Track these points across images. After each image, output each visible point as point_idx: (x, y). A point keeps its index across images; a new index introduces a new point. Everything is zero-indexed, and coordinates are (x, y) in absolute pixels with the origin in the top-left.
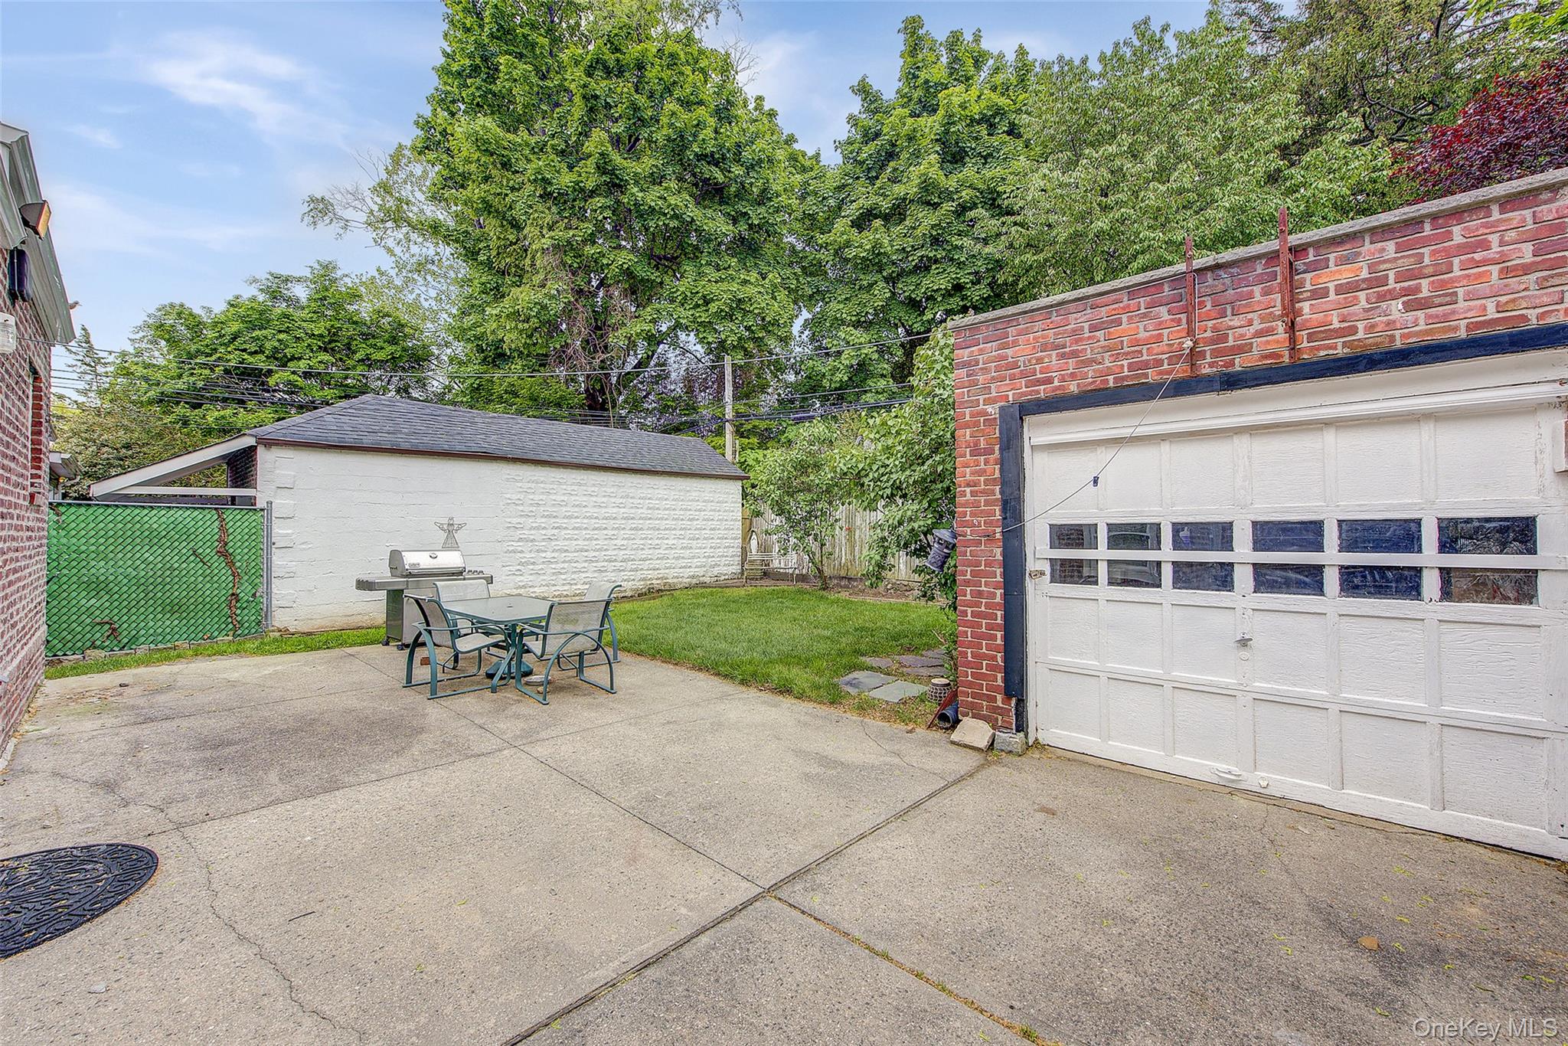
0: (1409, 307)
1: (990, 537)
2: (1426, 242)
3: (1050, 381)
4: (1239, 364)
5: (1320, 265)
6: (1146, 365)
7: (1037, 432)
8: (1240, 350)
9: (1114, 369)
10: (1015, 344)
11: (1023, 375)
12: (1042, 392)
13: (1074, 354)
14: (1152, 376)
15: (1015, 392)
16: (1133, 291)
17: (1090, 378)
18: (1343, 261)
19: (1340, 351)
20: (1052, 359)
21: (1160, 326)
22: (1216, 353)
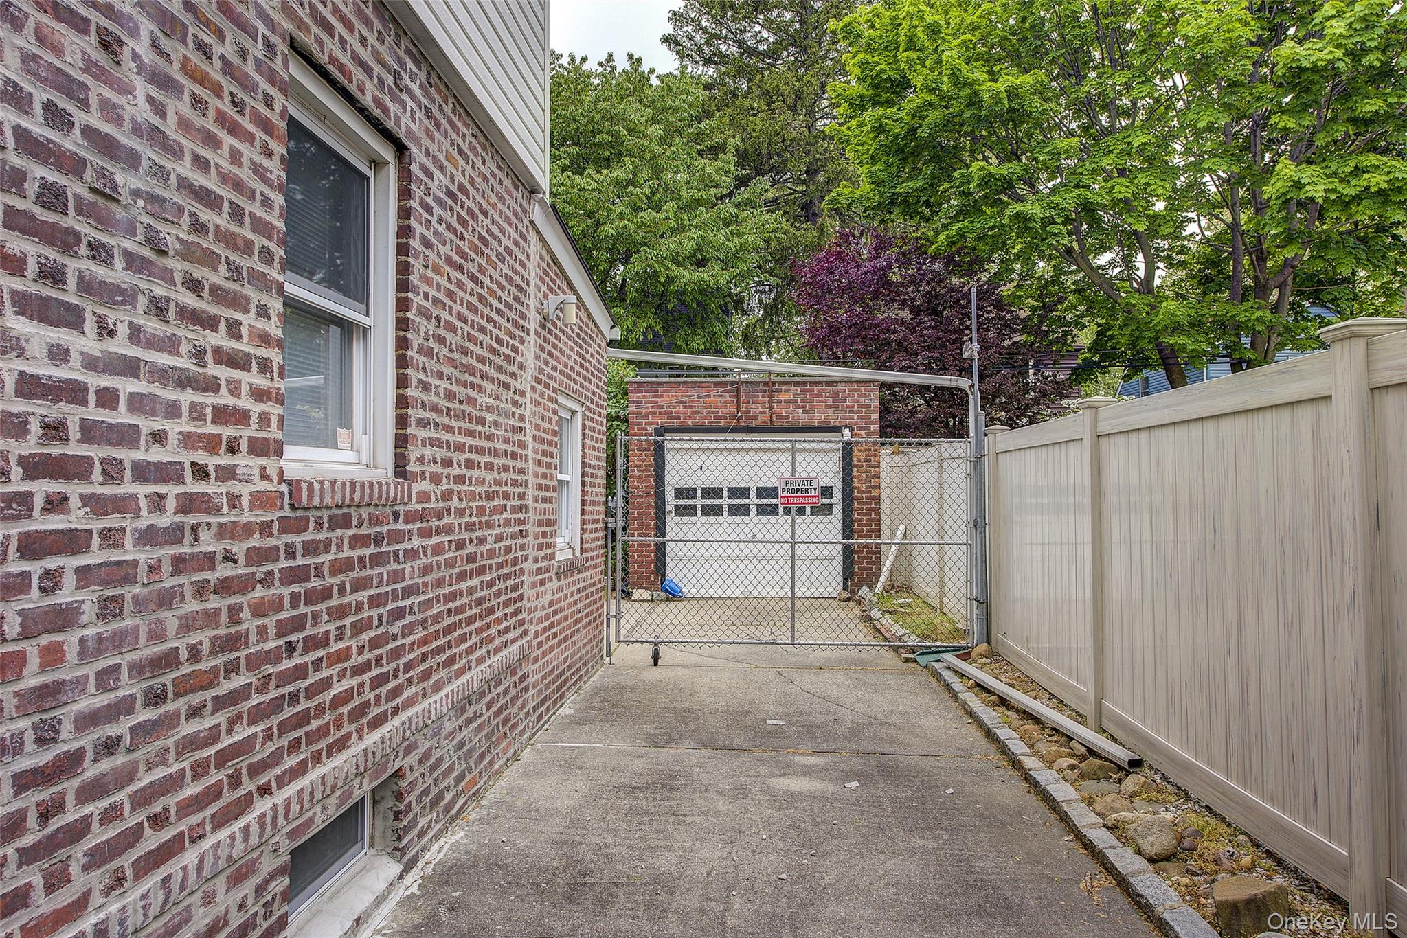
0: (804, 412)
1: (648, 494)
2: (808, 390)
3: (679, 418)
4: (755, 423)
5: (779, 391)
6: (720, 418)
7: (672, 442)
8: (755, 418)
9: (709, 419)
10: (662, 396)
11: (666, 413)
12: (675, 423)
13: (690, 407)
14: (723, 424)
15: (662, 421)
16: (716, 384)
17: (697, 419)
18: (787, 391)
19: (785, 425)
20: (680, 408)
21: (726, 402)
22: (747, 418)
